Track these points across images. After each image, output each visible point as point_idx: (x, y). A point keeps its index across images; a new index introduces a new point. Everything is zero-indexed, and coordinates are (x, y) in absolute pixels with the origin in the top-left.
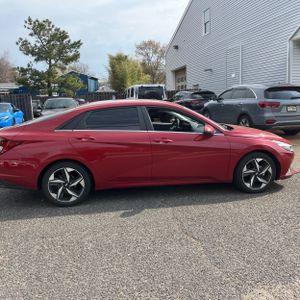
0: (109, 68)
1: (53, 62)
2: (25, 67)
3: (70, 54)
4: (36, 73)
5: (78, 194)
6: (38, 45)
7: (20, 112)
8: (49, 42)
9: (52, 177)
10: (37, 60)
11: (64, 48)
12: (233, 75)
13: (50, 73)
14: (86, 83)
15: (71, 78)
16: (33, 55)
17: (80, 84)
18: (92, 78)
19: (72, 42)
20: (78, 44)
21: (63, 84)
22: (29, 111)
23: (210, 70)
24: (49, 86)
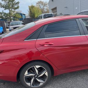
0: (29, 11)
1: (10, 10)
2: (2, 12)
3: (16, 7)
4: (5, 14)
5: (44, 80)
6: (5, 4)
7: (1, 27)
8: (8, 3)
9: (26, 73)
10: (5, 9)
11: (14, 4)
12: (76, 8)
13: (10, 13)
14: (22, 16)
15: (17, 15)
16: (4, 8)
17: (20, 17)
18: (24, 14)
19: (16, 2)
20: (18, 3)
21: (14, 17)
22: (5, 27)
23: (67, 7)
24: (10, 18)
